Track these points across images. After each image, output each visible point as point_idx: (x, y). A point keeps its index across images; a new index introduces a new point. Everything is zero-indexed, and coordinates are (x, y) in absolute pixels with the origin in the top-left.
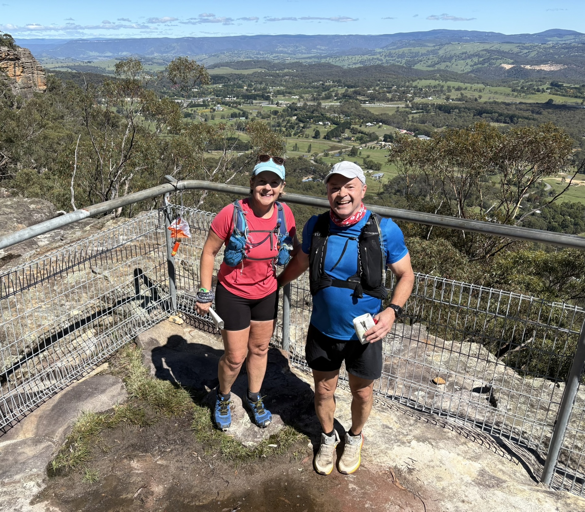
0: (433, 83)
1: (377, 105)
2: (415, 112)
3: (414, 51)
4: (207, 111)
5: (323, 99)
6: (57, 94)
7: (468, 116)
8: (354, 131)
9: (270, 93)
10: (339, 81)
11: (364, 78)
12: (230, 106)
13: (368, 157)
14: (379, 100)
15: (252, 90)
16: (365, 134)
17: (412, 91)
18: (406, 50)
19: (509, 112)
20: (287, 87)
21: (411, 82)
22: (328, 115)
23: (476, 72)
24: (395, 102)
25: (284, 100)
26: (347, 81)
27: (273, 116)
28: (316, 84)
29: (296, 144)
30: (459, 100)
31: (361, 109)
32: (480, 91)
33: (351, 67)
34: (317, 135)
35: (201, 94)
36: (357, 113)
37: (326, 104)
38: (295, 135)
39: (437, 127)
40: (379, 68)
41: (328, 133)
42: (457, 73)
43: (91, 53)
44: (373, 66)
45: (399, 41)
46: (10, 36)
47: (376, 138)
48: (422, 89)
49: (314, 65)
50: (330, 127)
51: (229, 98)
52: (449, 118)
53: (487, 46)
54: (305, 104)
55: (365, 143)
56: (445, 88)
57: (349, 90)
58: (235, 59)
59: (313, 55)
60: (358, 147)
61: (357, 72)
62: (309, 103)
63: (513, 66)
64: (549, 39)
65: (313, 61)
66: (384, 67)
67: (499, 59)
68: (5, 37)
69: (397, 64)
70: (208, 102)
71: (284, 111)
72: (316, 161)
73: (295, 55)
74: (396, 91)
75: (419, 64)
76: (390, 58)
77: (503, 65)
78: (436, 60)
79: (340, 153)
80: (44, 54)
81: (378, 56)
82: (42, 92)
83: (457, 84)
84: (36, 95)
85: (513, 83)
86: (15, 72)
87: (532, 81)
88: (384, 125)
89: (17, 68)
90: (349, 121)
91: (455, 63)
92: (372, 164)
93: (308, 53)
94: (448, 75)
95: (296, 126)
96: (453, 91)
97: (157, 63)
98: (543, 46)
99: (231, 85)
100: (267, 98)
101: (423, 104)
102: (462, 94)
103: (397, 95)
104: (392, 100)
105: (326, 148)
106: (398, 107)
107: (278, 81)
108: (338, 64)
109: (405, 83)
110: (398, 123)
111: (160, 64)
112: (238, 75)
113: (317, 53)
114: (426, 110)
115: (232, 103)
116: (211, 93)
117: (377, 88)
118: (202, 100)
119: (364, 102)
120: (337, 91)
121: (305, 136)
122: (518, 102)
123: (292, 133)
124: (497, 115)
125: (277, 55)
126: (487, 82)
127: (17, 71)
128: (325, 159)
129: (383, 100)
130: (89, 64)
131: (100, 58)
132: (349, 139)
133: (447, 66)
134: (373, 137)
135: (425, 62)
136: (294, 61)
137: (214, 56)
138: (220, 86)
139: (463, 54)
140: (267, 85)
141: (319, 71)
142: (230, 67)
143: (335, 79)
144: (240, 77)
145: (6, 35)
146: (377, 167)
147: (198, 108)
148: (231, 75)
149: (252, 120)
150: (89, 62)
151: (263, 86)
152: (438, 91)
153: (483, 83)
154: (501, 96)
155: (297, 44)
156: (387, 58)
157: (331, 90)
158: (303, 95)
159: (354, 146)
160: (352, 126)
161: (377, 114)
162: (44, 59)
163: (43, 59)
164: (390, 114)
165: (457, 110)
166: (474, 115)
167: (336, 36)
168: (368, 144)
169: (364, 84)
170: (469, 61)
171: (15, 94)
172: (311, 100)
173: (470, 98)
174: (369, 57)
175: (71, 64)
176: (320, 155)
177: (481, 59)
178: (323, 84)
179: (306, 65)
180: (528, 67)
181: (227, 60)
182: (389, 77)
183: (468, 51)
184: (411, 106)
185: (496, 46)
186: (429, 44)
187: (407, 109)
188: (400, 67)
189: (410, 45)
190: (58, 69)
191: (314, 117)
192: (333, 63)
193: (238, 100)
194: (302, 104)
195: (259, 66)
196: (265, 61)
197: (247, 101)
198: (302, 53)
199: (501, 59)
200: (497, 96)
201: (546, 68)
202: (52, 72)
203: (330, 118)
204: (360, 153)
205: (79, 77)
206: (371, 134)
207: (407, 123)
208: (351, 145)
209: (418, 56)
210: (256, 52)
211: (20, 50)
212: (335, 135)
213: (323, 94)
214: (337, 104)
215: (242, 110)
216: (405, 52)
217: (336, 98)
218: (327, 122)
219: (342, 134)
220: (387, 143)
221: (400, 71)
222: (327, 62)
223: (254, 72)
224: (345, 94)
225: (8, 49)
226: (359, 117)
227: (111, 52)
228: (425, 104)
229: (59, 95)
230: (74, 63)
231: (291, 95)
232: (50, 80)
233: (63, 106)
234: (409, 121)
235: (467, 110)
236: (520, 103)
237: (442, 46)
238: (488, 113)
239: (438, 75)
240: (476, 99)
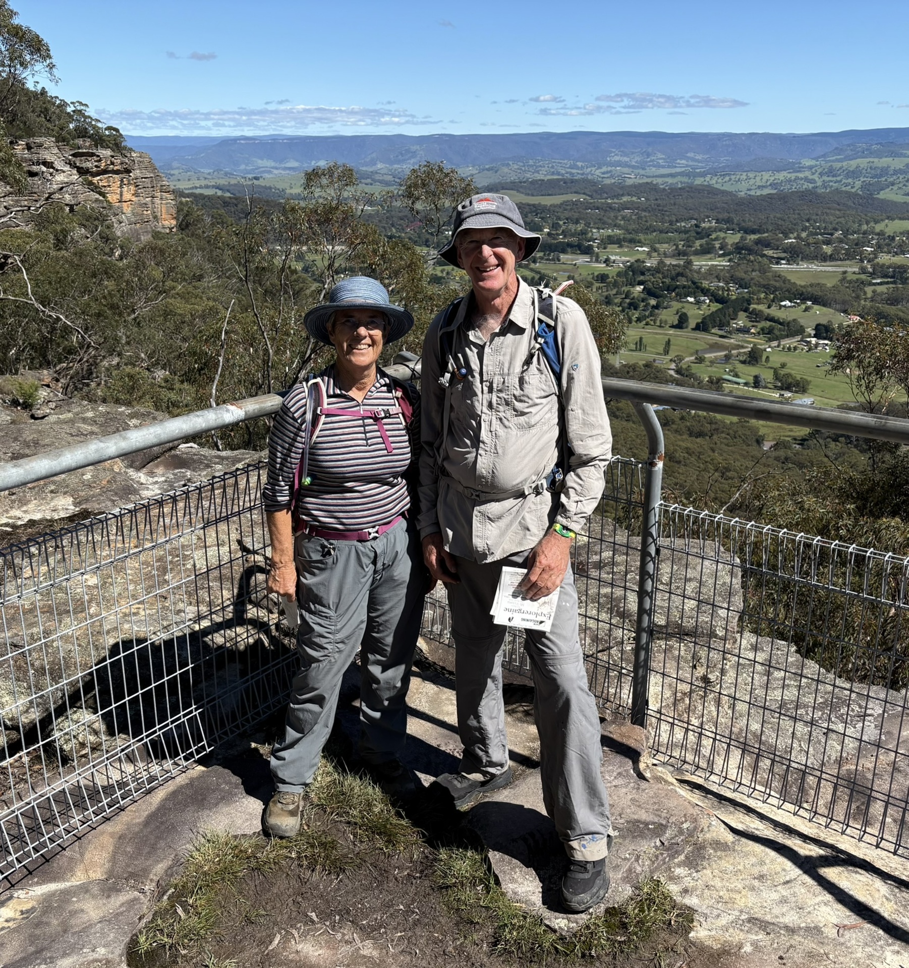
1: (804, 266)
2: (879, 281)
3: (880, 165)
5: (696, 253)
6: (192, 235)
8: (755, 316)
9: (594, 240)
10: (728, 221)
11: (778, 215)
13: (783, 366)
14: (806, 258)
15: (558, 235)
16: (775, 321)
17: (874, 242)
18: (863, 162)
21: (872, 224)
22: (705, 284)
24: (839, 263)
25: (621, 254)
26: (744, 221)
27: (597, 285)
28: (683, 224)
29: (641, 339)
31: (770, 274)
33: (752, 193)
34: (681, 324)
36: (765, 283)
37: (701, 263)
38: (639, 320)
40: (808, 196)
41: (704, 318)
43: (260, 161)
44: (797, 192)
45: (849, 145)
46: (117, 130)
47: (800, 331)
48: (893, 239)
49: (680, 189)
50: (709, 307)
54: (661, 262)
55: (777, 338)
57: (749, 237)
58: (528, 176)
59: (678, 170)
60: (762, 347)
61: (764, 203)
62: (668, 261)
65: (678, 182)
66: (818, 196)
68: (107, 133)
69: (844, 189)
71: (619, 274)
72: (678, 371)
73: (644, 169)
74: (841, 241)
75: (887, 190)
76: (830, 178)
79: (727, 358)
80: (175, 165)
81: (807, 174)
82: (168, 231)
84: (156, 235)
86: (121, 195)
88: (816, 307)
89: (125, 189)
90: (746, 296)
92: (790, 380)
93: (669, 167)
95: (642, 304)
97: (381, 182)
100: (587, 251)
101: (895, 267)
103: (842, 248)
104: (831, 258)
105: (699, 348)
106: (845, 272)
107: (609, 218)
108: (727, 187)
109: (860, 225)
110: (844, 302)
111: (387, 184)
112: (534, 205)
113: (687, 166)
114: (901, 278)
117: (804, 235)
119: (778, 261)
120: (724, 238)
121: (658, 324)
123: (634, 318)
125: (609, 169)
127: (125, 193)
128: (696, 369)
129: (816, 258)
130: (256, 182)
131: (276, 172)
132: (745, 331)
134: (793, 329)
135: (900, 185)
136: (641, 182)
137: (488, 170)
140: (588, 225)
141: (690, 201)
142: (518, 191)
143: (720, 216)
144: (536, 210)
145: (109, 128)
146: (800, 387)
150: (256, 178)
151: (580, 227)
155: (650, 150)
156: (826, 178)
157: (713, 236)
158: (657, 246)
159: (755, 345)
160: (752, 306)
161: (803, 283)
162: (176, 172)
163: (172, 172)
164: (829, 285)
168: (783, 342)
169: (778, 228)
171: (119, 234)
172: (673, 256)
174: (789, 176)
175: (222, 182)
176: (687, 359)
178: (697, 226)
179: (664, 189)
181: (513, 177)
182: (827, 214)
184: (871, 270)
187: (863, 277)
188: (849, 195)
189: (872, 153)
190: (198, 191)
191: (677, 287)
192: (718, 186)
194: (656, 262)
195: (574, 190)
196: (586, 181)
197: (549, 255)
198: (659, 166)
202: (188, 196)
203: (708, 290)
204: (768, 357)
205: (236, 205)
206: (789, 323)
207: (863, 302)
208: (750, 342)
209: (887, 174)
210: (569, 163)
211: (134, 155)
212: (718, 322)
213: (698, 243)
214: (724, 263)
215: (539, 273)
216: (862, 166)
217: (721, 252)
218: (702, 298)
219: (732, 322)
220: (822, 342)
221: (850, 203)
222: (706, 183)
223: (564, 202)
224: (741, 245)
225: (112, 154)
226: (767, 288)
227: (297, 161)
228: (899, 267)
229: (198, 237)
230: (228, 180)
231: (633, 245)
232: (182, 210)
233: (203, 256)
234: (865, 299)
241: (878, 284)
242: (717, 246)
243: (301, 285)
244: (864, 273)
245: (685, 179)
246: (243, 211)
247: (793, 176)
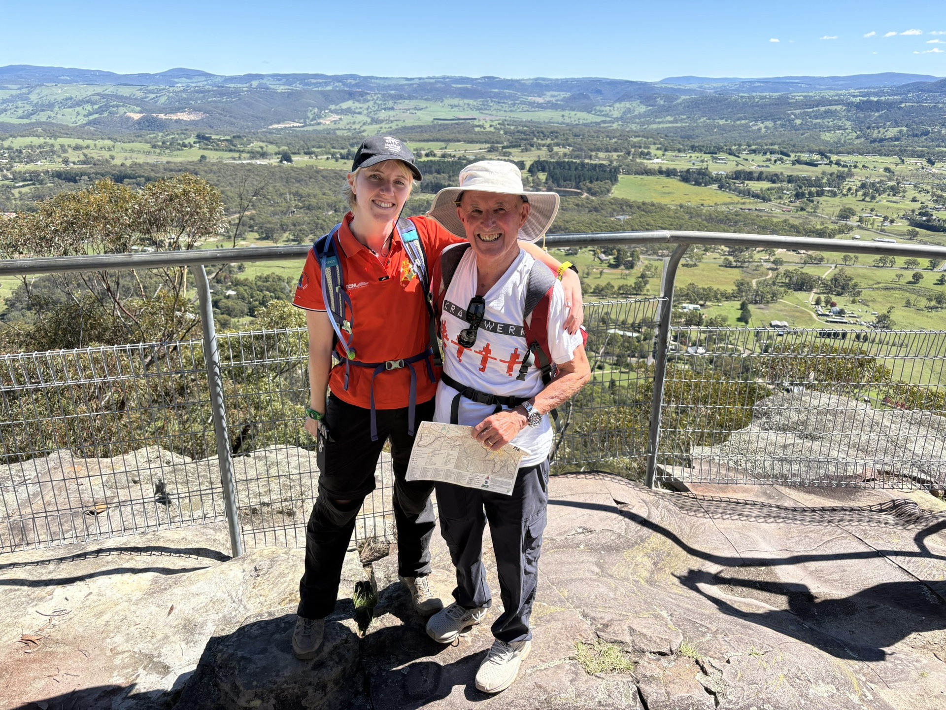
0: (37, 141)
2: (21, 184)
17: (6, 155)
23: (95, 124)
30: (84, 163)
32: (110, 149)
42: (67, 126)
48: (20, 152)
53: (99, 90)
56: (57, 148)
63: (142, 115)
64: (176, 80)
67: (120, 106)
77: (128, 114)
78: (29, 108)
83: (73, 142)
85: (150, 138)
87: (173, 134)
91: (61, 113)
94: (55, 129)
96: (70, 150)
98: (171, 89)
101: (31, 173)
102: (85, 155)
114: (38, 181)
122: (164, 161)
124: (143, 179)
126: (115, 137)
133: (50, 117)
135: (12, 111)
139: (66, 99)
152: (48, 153)
153: (109, 138)
154: (140, 156)
165: (86, 177)
170: (79, 109)
173: (99, 160)
177: (96, 107)
180: (162, 116)
183: (74, 96)
184: (11, 177)
185: (110, 89)
186: (10, 86)
187: (7, 182)
199: (123, 106)
200: (134, 155)
201: (184, 116)
207: (13, 202)
234: (15, 199)
235: (99, 176)
236: (168, 163)
237: (31, 88)
238: (130, 178)
239: (40, 130)
240: (107, 160)
241: (21, 187)
244: (7, 180)
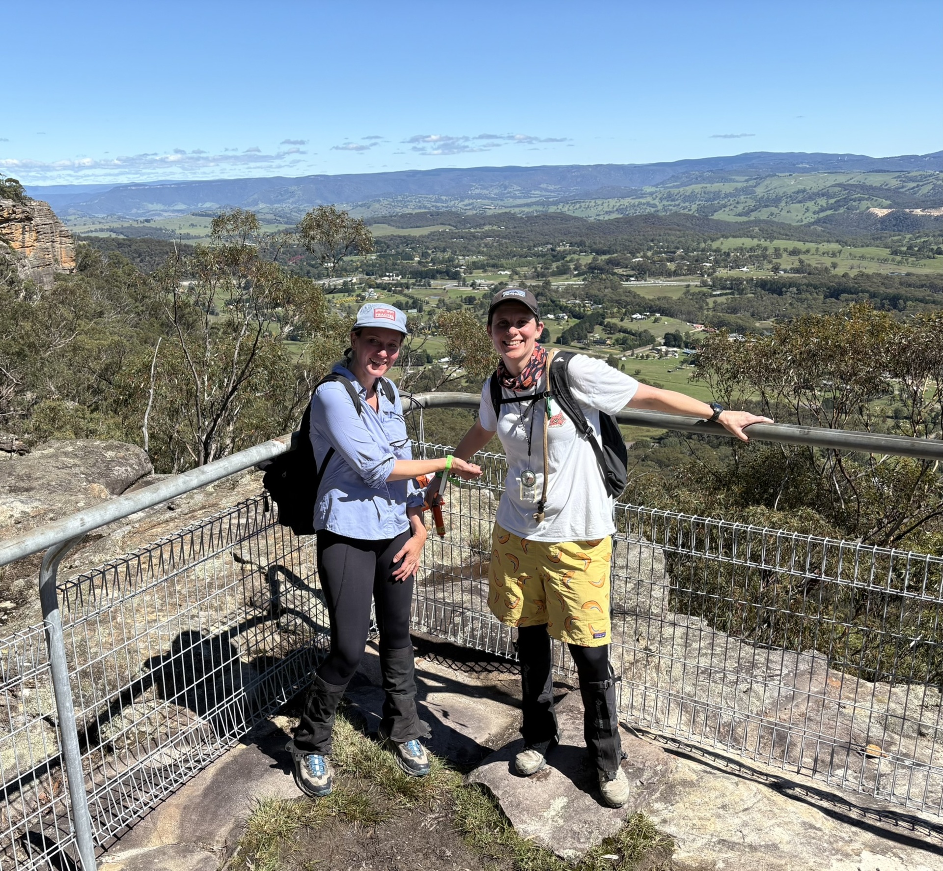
0: (748, 242)
1: (651, 282)
2: (718, 293)
3: (712, 190)
4: (350, 300)
5: (554, 274)
6: (92, 275)
7: (814, 299)
8: (610, 329)
9: (460, 266)
10: (581, 244)
11: (625, 237)
12: (389, 291)
13: (638, 372)
14: (653, 274)
15: (428, 263)
16: (628, 333)
17: (711, 258)
18: (697, 188)
19: (888, 291)
20: (490, 256)
21: (709, 242)
22: (563, 302)
23: (824, 222)
24: (682, 277)
25: (485, 278)
26: (594, 243)
27: (465, 306)
28: (540, 249)
30: (797, 271)
31: (621, 290)
32: (834, 255)
33: (601, 218)
35: (339, 272)
36: (616, 298)
37: (559, 283)
39: (760, 319)
40: (651, 219)
41: (564, 333)
42: (790, 225)
43: (150, 205)
44: (641, 216)
45: (684, 173)
46: (17, 182)
47: (651, 340)
48: (728, 255)
49: (536, 217)
50: (567, 322)
51: (389, 276)
52: (781, 302)
53: (842, 179)
55: (630, 348)
56: (770, 251)
57: (600, 258)
58: (398, 210)
59: (533, 200)
60: (618, 356)
61: (612, 227)
62: (528, 283)
63: (890, 211)
65: (534, 210)
66: (659, 218)
67: (863, 199)
68: (7, 184)
69: (682, 212)
70: (353, 284)
71: (485, 296)
73: (502, 200)
74: (683, 258)
75: (721, 212)
76: (670, 203)
77: (872, 210)
78: (752, 203)
80: (71, 211)
81: (649, 199)
82: (68, 272)
83: (791, 245)
84: (57, 277)
85: (893, 241)
86: (24, 241)
87: (927, 235)
88: (664, 318)
89: (27, 235)
90: (601, 311)
91: (786, 209)
93: (525, 197)
94: (774, 229)
96: (785, 255)
97: (263, 220)
99: (392, 255)
100: (455, 276)
101: (732, 279)
102: (801, 261)
103: (684, 264)
104: (675, 274)
106: (688, 286)
107: (473, 246)
108: (578, 214)
109: (699, 244)
110: (689, 313)
111: (269, 222)
112: (404, 237)
113: (541, 196)
114: (738, 289)
115: (393, 285)
116: (357, 269)
117: (649, 254)
118: (342, 281)
119: (628, 278)
120: (578, 260)
122: (904, 273)
124: (866, 295)
125: (471, 201)
126: (845, 239)
127: (27, 239)
129: (661, 274)
130: (146, 224)
131: (165, 214)
132: (601, 342)
133: (772, 214)
134: (645, 339)
135: (732, 207)
136: (500, 212)
137: (361, 206)
138: (374, 257)
139: (798, 192)
140: (454, 253)
141: (546, 227)
142: (389, 224)
143: (574, 240)
144: (407, 241)
145: (9, 180)
147: (336, 295)
148: (392, 238)
149: (431, 313)
150: (147, 221)
151: (447, 255)
152: (758, 257)
153: (837, 241)
154: (872, 264)
155: (507, 183)
156: (665, 203)
157: (568, 258)
158: (518, 269)
159: (611, 355)
160: (607, 320)
161: (651, 297)
162: (72, 217)
163: (69, 218)
164: (674, 298)
165: (795, 289)
166: (826, 297)
167: (572, 167)
168: (636, 351)
169: (626, 248)
170: (810, 204)
171: (22, 277)
172: (533, 278)
173: (816, 268)
174: (633, 201)
175: (116, 225)
177: (832, 201)
178: (553, 250)
179: (522, 218)
180: (918, 212)
181: (384, 212)
182: (669, 235)
183: (808, 188)
184: (710, 283)
185: (857, 177)
186: (737, 178)
187: (705, 289)
188: (688, 217)
189: (705, 180)
190: (93, 235)
192: (570, 213)
193: (404, 281)
195: (440, 221)
196: (450, 213)
197: (420, 281)
198: (515, 197)
199: (867, 199)
200: (864, 263)
202: (84, 239)
203: (566, 307)
204: (623, 366)
205: (130, 246)
206: (640, 335)
207: (705, 312)
208: (606, 353)
209: (719, 197)
210: (434, 197)
211: (33, 203)
212: (576, 336)
213: (554, 266)
214: (578, 282)
215: (412, 298)
216: (696, 191)
217: (576, 273)
218: (561, 315)
219: (589, 335)
220: (671, 349)
221: (689, 224)
222: (559, 211)
223: (432, 233)
224: (593, 265)
225: (14, 203)
226: (619, 303)
227: (185, 204)
228: (735, 280)
229: (97, 276)
230: (122, 223)
231: (496, 270)
232: (81, 253)
233: (102, 294)
234: (708, 309)
235: (812, 289)
236: (908, 275)
237: (760, 179)
238: (850, 292)
239: (757, 229)
240: (826, 268)
241: (718, 295)
242: (572, 267)
243: (195, 317)
244: (705, 286)
245: (540, 208)
246: (136, 251)
247: (636, 202)
